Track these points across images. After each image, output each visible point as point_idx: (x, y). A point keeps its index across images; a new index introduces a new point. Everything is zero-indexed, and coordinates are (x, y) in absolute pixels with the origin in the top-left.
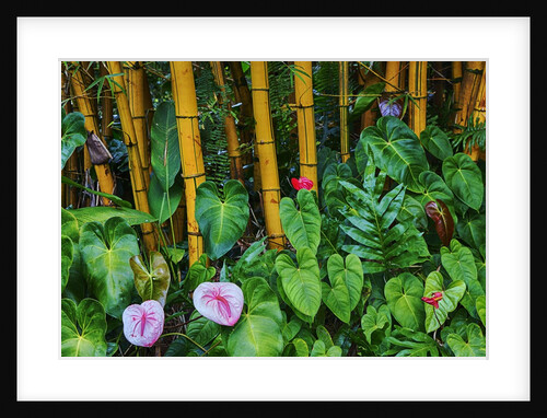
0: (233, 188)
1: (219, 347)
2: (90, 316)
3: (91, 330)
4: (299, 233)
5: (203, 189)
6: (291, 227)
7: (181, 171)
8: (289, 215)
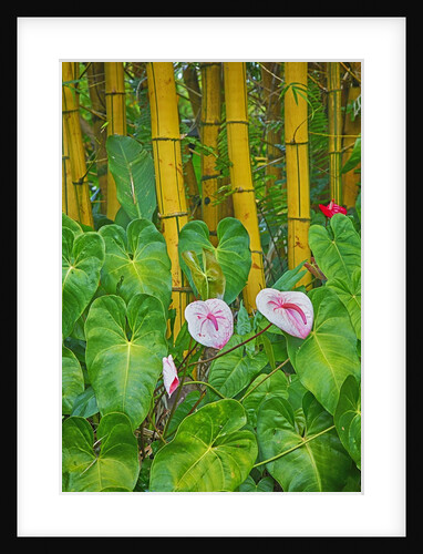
0: (231, 228)
1: (256, 395)
2: (143, 315)
3: (143, 333)
4: (337, 266)
5: (188, 231)
6: (323, 259)
7: (157, 210)
8: (321, 245)
